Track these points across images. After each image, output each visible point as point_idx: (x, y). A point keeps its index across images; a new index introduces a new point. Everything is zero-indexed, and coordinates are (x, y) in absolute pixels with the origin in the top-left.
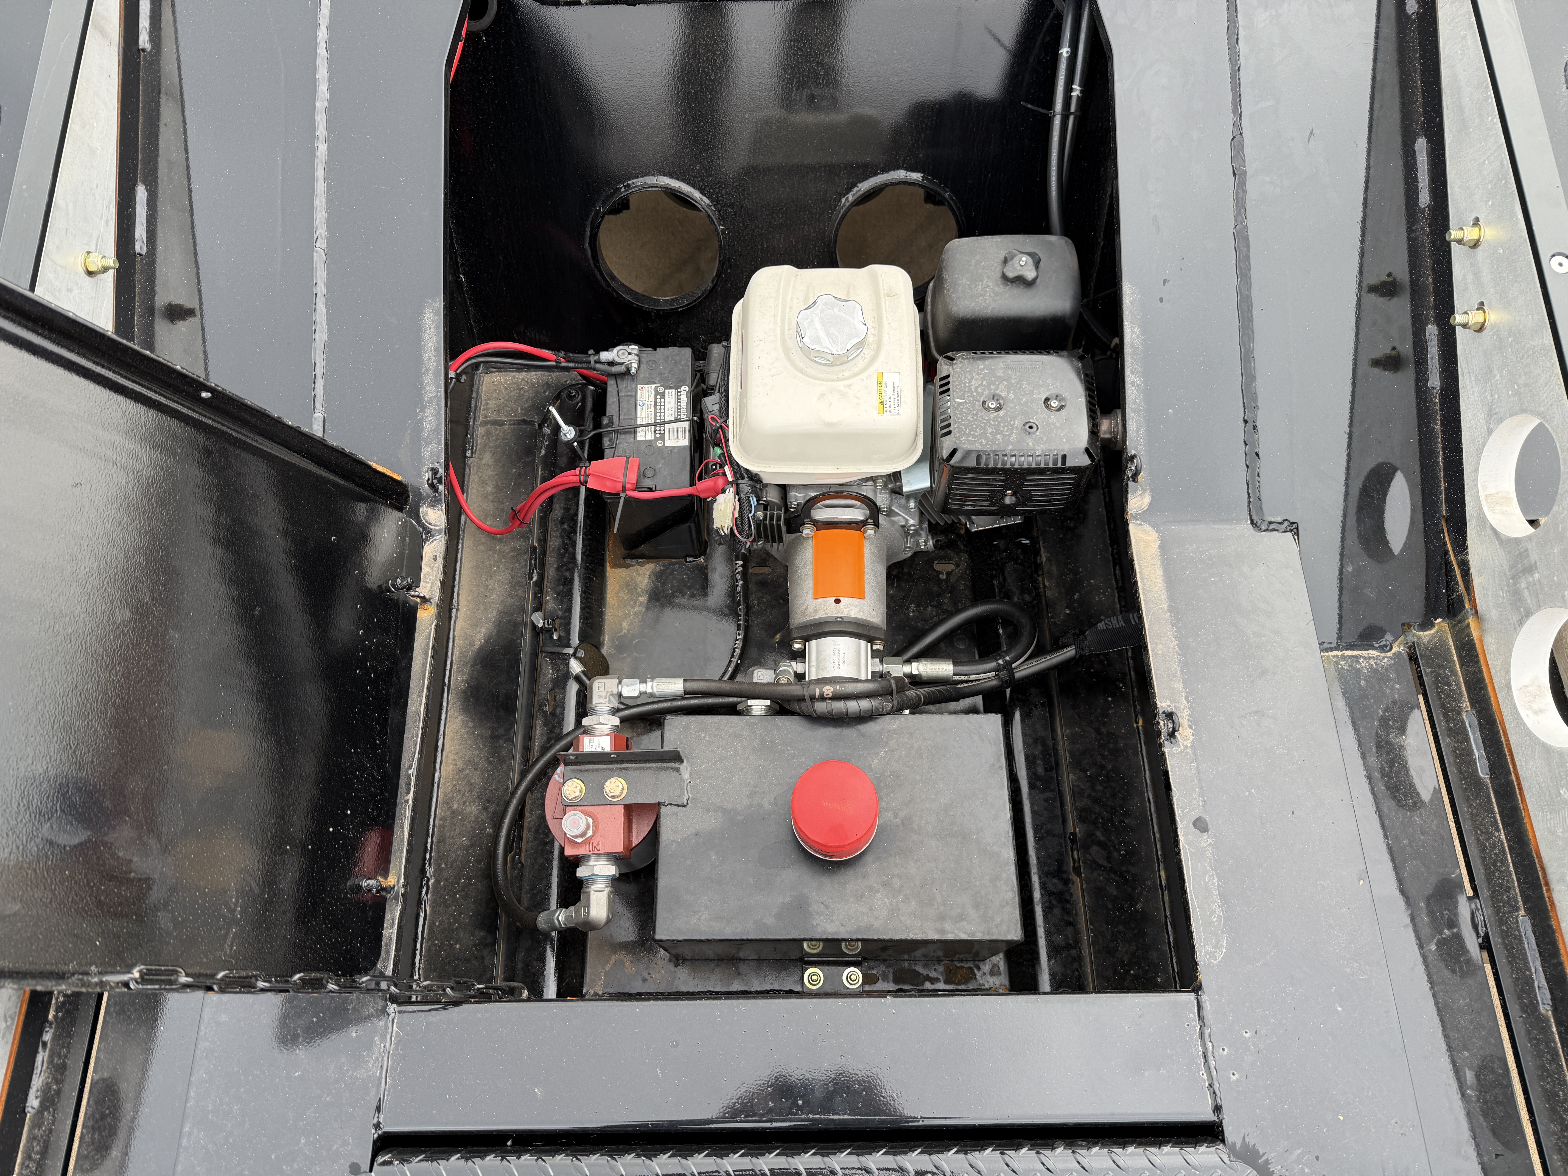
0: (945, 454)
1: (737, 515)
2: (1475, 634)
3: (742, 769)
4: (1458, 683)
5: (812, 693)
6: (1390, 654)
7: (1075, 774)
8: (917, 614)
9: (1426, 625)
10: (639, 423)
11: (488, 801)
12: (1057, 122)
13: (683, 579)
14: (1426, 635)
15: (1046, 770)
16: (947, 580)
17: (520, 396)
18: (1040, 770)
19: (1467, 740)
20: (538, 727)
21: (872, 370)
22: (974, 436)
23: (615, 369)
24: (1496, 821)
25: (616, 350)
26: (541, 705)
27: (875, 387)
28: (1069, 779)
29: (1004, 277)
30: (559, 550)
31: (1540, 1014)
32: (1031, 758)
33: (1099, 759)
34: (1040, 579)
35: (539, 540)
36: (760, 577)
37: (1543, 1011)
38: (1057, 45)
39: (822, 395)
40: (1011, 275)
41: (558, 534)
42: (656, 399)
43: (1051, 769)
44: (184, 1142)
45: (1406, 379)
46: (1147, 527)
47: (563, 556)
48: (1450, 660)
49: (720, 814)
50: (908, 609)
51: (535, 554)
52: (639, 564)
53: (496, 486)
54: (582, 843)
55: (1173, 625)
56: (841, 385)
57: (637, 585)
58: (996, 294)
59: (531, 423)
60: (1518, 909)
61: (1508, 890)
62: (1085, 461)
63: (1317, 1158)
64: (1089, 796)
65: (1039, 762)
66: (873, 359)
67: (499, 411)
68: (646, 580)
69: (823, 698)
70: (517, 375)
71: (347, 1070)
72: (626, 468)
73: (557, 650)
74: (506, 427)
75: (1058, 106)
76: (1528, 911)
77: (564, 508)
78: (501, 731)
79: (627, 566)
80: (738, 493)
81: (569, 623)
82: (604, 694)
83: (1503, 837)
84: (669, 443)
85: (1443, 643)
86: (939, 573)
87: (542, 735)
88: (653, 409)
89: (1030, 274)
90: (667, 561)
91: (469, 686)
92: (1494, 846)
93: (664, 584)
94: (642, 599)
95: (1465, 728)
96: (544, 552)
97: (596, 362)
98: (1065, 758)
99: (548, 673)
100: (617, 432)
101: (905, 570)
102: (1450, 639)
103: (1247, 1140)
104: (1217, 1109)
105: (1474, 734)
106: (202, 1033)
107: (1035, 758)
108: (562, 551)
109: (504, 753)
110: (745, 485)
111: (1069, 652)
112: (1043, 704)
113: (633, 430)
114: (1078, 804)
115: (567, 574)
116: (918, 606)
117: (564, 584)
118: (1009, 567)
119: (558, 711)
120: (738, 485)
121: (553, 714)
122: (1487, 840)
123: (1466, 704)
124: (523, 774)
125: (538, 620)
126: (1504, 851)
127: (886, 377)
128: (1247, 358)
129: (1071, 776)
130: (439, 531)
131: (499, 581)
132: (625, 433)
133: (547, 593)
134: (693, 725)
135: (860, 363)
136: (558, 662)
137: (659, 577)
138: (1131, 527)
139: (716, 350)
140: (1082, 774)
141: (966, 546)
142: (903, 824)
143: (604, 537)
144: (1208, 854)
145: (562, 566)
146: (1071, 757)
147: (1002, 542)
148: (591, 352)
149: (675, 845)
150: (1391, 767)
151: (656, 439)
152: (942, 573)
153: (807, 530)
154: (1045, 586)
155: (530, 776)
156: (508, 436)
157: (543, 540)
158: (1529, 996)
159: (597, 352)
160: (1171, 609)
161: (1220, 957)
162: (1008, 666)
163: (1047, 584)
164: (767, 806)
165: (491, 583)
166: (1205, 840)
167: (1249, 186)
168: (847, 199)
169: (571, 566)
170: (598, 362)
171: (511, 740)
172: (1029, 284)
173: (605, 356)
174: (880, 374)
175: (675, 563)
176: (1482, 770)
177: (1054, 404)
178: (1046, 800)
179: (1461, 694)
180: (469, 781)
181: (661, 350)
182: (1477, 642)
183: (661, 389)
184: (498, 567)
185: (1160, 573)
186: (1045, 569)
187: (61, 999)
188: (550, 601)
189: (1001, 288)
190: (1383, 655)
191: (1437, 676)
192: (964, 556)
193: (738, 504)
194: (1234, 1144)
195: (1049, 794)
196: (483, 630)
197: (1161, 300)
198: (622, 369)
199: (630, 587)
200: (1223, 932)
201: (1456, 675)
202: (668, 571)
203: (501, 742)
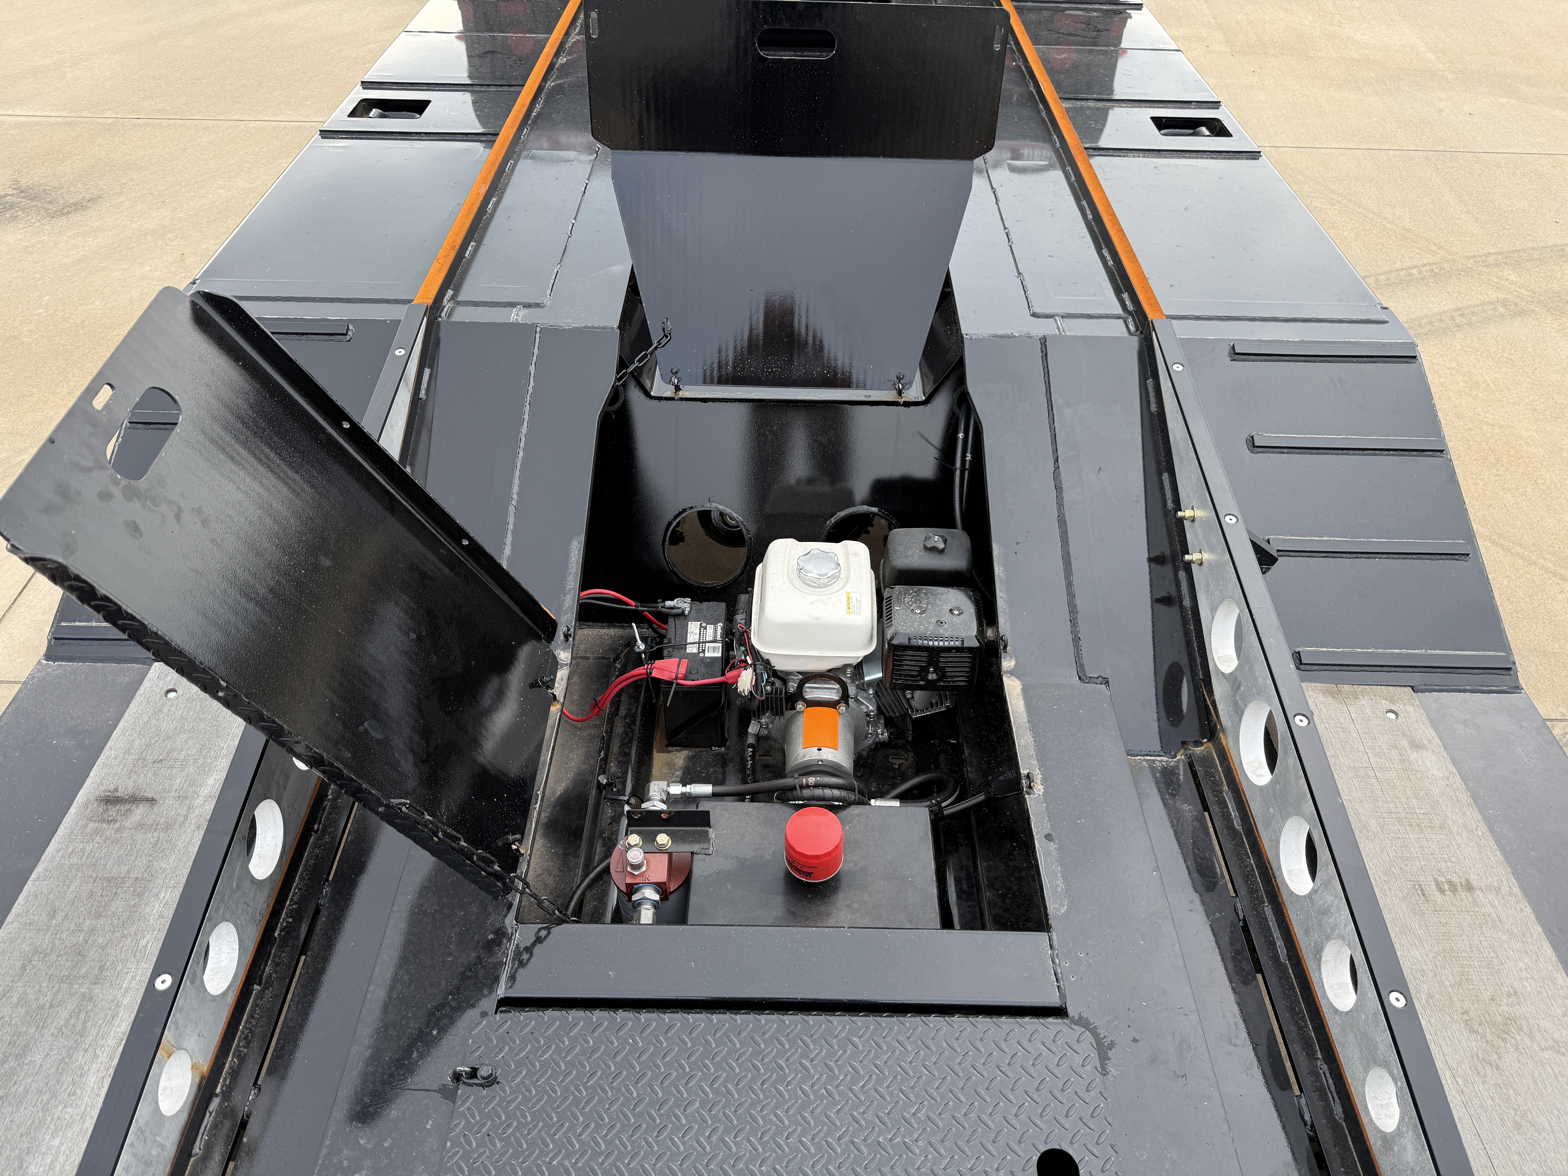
0: (889, 637)
1: (753, 684)
2: (1224, 743)
3: (751, 834)
4: (1220, 776)
5: (801, 783)
6: (1175, 760)
7: (990, 892)
8: (877, 789)
9: (1198, 743)
10: (688, 641)
11: (557, 896)
12: (958, 473)
13: (708, 761)
14: (1198, 750)
15: (969, 887)
16: (899, 768)
17: (602, 643)
18: (965, 887)
19: (1227, 807)
20: (598, 847)
21: (843, 591)
22: (906, 626)
23: (674, 611)
24: (1248, 853)
25: (676, 601)
26: (601, 833)
27: (845, 599)
28: (987, 895)
29: (926, 548)
30: (622, 735)
31: (1281, 962)
32: (958, 879)
33: (1007, 883)
34: (965, 769)
35: (606, 732)
36: (764, 762)
37: (1283, 961)
38: (957, 433)
39: (812, 603)
40: (929, 546)
41: (622, 725)
42: (700, 630)
43: (973, 886)
44: (369, 996)
45: (1175, 610)
46: (1014, 678)
47: (624, 738)
48: (1214, 764)
49: (735, 861)
50: (871, 785)
51: (604, 740)
52: (677, 750)
53: (581, 696)
54: (638, 875)
55: (1030, 730)
56: (823, 598)
57: (675, 764)
58: (921, 556)
59: (609, 658)
60: (1264, 902)
61: (1257, 891)
62: (976, 644)
63: (1129, 1026)
64: (1001, 907)
65: (964, 881)
66: (844, 586)
67: (586, 651)
68: (682, 761)
69: (808, 786)
70: (601, 630)
71: (483, 958)
72: (678, 666)
73: (615, 797)
74: (590, 661)
75: (958, 464)
76: (1270, 902)
77: (628, 709)
78: (571, 850)
79: (669, 752)
80: (755, 671)
81: (626, 781)
82: (657, 790)
83: (1252, 862)
84: (707, 655)
85: (1209, 755)
86: (893, 764)
87: (601, 852)
88: (698, 635)
89: (941, 546)
90: (697, 750)
91: (550, 820)
92: (1246, 867)
93: (694, 764)
94: (677, 773)
95: (1226, 801)
96: (609, 740)
97: (662, 607)
98: (983, 881)
99: (608, 812)
100: (673, 647)
101: (869, 761)
102: (1214, 753)
103: (1082, 1015)
104: (1063, 996)
105: (1231, 804)
106: (387, 934)
107: (961, 879)
108: (624, 736)
109: (572, 865)
110: (760, 668)
111: (981, 797)
112: (966, 845)
113: (684, 646)
114: (993, 912)
115: (627, 750)
116: (878, 784)
117: (624, 756)
118: (942, 757)
119: (614, 837)
120: (755, 665)
121: (610, 839)
122: (1242, 863)
123: (1225, 788)
124: (586, 875)
125: (603, 780)
126: (1254, 870)
127: (852, 595)
128: (1069, 585)
129: (988, 894)
130: (566, 665)
131: (577, 754)
132: (678, 649)
133: (611, 762)
134: (718, 807)
135: (836, 587)
136: (616, 805)
137: (691, 759)
138: (1004, 678)
139: (743, 598)
140: (996, 893)
141: (912, 748)
142: (861, 870)
143: (654, 732)
144: (1054, 853)
145: (623, 745)
146: (987, 881)
147: (937, 741)
148: (659, 600)
149: (702, 878)
150: (1178, 820)
151: (699, 653)
152: (895, 764)
153: (800, 706)
154: (967, 771)
155: (592, 876)
156: (592, 666)
157: (610, 732)
158: (1273, 951)
159: (664, 601)
160: (1029, 722)
161: (1063, 911)
162: (939, 804)
163: (969, 769)
164: (767, 857)
165: (571, 755)
166: (1052, 846)
167: (1065, 494)
168: (830, 522)
169: (630, 745)
170: (664, 607)
171: (578, 857)
172: (941, 552)
173: (669, 603)
174: (848, 593)
175: (704, 751)
176: (1237, 824)
177: (956, 612)
178: (969, 907)
179: (1222, 782)
180: (544, 883)
181: (705, 604)
182: (1225, 747)
183: (704, 625)
184: (577, 745)
185: (1022, 702)
186: (968, 761)
187: (285, 924)
188: (613, 767)
189: (923, 553)
190: (1170, 760)
191: (1206, 772)
192: (911, 754)
193: (754, 677)
194: (1074, 1017)
195: (970, 903)
196: (563, 785)
197: (1016, 553)
198: (680, 611)
199: (670, 765)
200: (1064, 897)
201: (1219, 772)
202: (698, 756)
203: (570, 858)
